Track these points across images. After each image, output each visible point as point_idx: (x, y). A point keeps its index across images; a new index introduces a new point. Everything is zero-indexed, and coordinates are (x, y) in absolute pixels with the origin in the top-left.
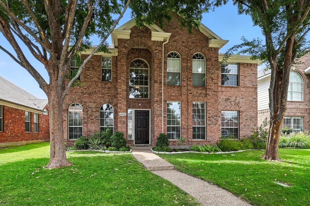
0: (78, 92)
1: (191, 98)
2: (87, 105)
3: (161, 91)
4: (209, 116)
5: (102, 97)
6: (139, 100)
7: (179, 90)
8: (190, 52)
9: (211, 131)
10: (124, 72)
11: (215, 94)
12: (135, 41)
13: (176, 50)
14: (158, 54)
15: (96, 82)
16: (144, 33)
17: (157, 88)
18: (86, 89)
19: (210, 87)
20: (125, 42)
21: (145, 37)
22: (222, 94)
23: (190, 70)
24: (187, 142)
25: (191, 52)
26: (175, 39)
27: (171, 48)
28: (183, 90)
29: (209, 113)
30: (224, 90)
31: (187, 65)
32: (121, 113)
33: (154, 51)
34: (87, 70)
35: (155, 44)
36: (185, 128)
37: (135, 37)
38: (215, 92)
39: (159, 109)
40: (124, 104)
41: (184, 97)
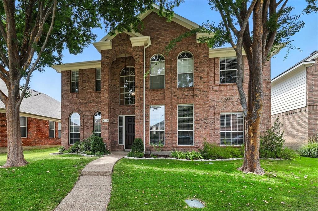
0: (76, 103)
1: (176, 101)
2: (84, 113)
3: (141, 96)
4: (197, 119)
5: (96, 106)
6: (128, 107)
7: (162, 94)
8: (174, 52)
9: (200, 136)
10: (106, 81)
11: (205, 94)
12: (116, 51)
13: (159, 52)
14: (138, 59)
15: (91, 92)
16: (125, 41)
17: (137, 93)
18: (83, 99)
19: (197, 87)
20: (107, 53)
21: (126, 44)
22: (221, 94)
23: (174, 71)
24: (171, 148)
25: (176, 52)
26: (158, 42)
27: (153, 51)
28: (167, 93)
29: (197, 116)
30: (223, 89)
31: (171, 66)
32: (104, 120)
33: (134, 56)
34: (84, 83)
35: (136, 50)
36: (169, 133)
37: (117, 46)
38: (204, 91)
39: (140, 114)
40: (106, 111)
41: (167, 100)
